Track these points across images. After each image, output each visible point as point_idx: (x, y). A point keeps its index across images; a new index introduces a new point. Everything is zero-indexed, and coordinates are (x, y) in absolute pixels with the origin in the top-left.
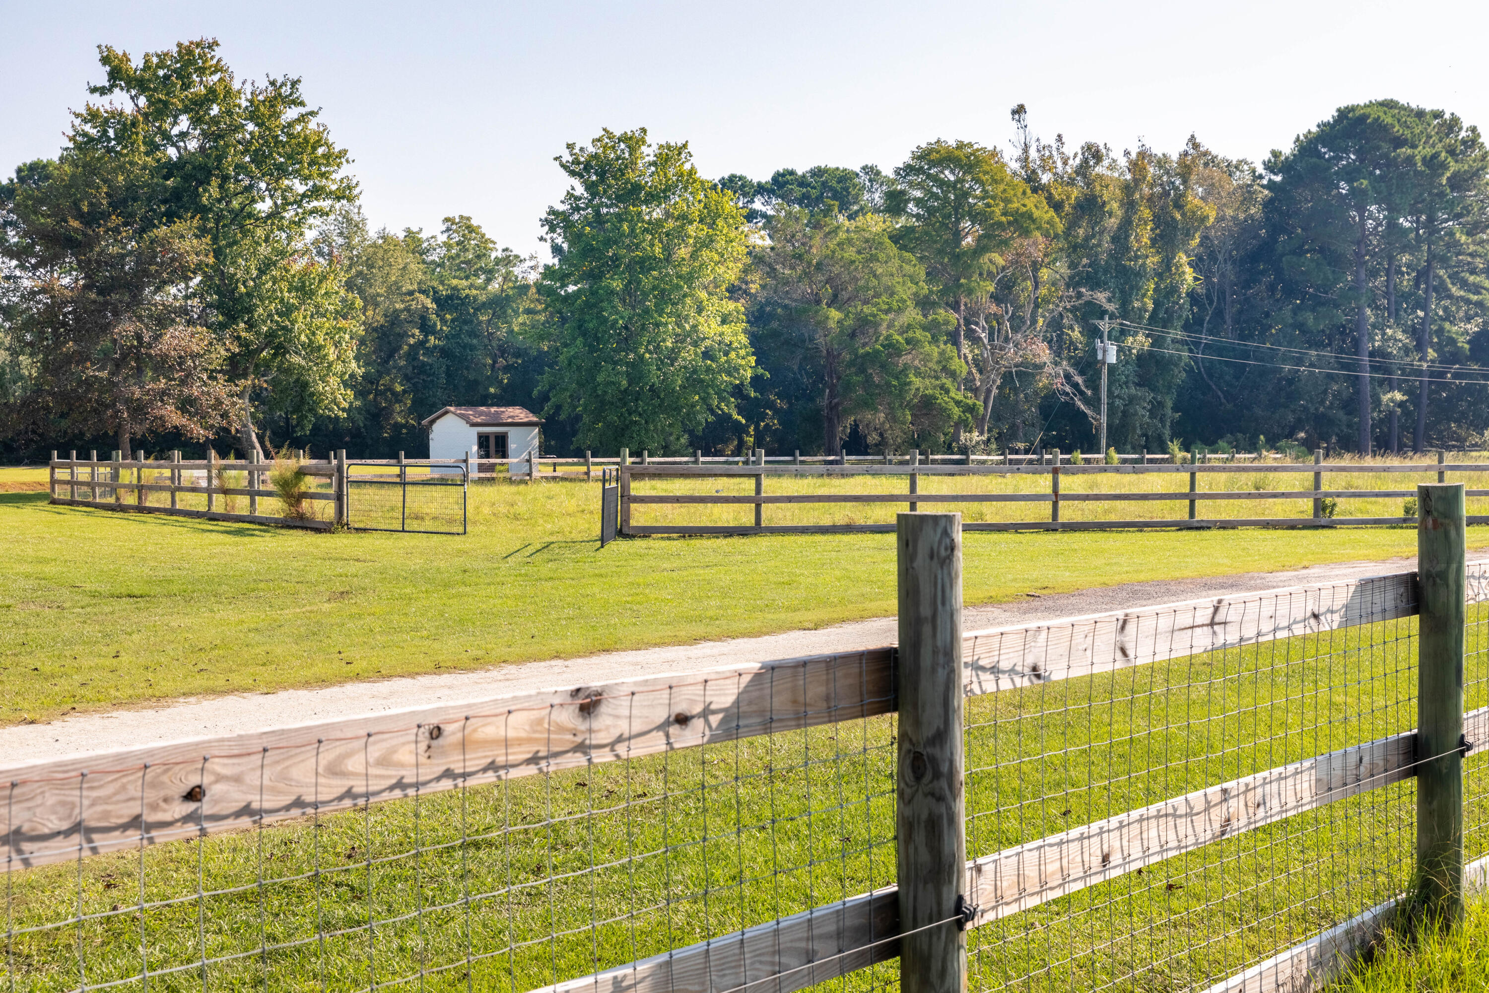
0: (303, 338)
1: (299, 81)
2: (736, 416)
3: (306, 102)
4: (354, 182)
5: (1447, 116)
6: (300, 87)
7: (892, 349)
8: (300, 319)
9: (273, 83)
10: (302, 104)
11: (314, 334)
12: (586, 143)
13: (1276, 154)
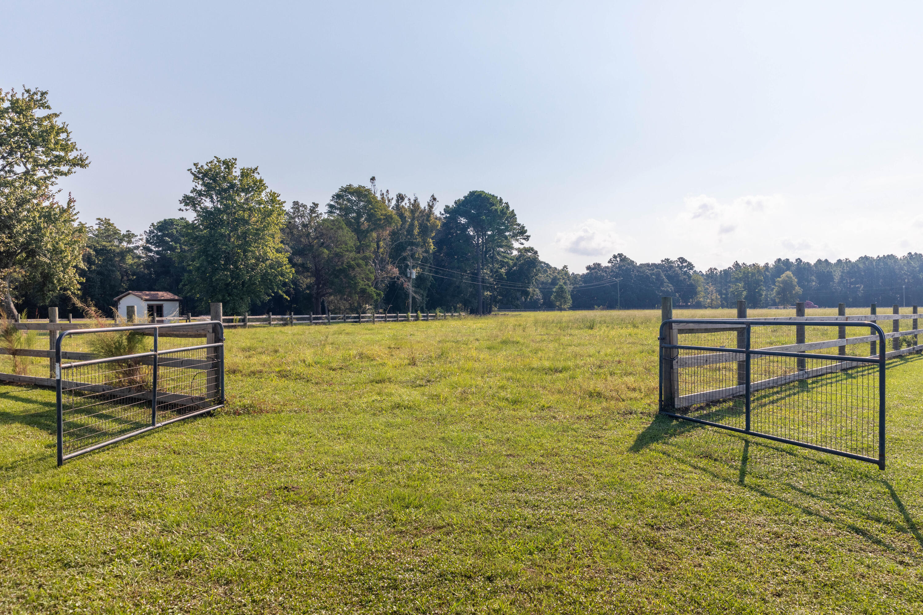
0: (49, 246)
1: (46, 93)
2: (285, 296)
3: (51, 107)
4: (85, 157)
5: (499, 198)
6: (48, 97)
7: (350, 267)
8: (48, 234)
9: (28, 91)
10: (48, 107)
11: (57, 243)
12: (203, 163)
13: (447, 207)
